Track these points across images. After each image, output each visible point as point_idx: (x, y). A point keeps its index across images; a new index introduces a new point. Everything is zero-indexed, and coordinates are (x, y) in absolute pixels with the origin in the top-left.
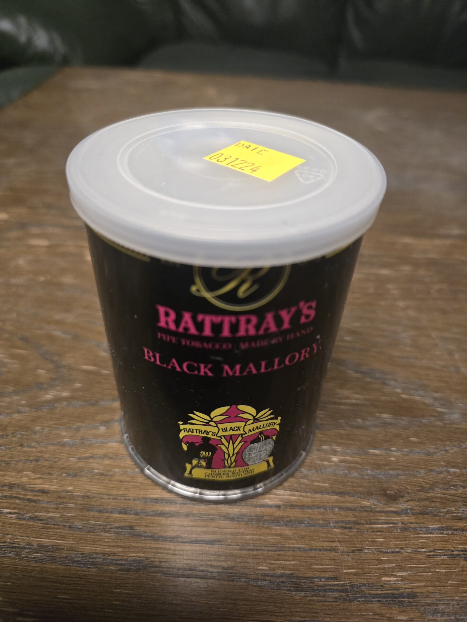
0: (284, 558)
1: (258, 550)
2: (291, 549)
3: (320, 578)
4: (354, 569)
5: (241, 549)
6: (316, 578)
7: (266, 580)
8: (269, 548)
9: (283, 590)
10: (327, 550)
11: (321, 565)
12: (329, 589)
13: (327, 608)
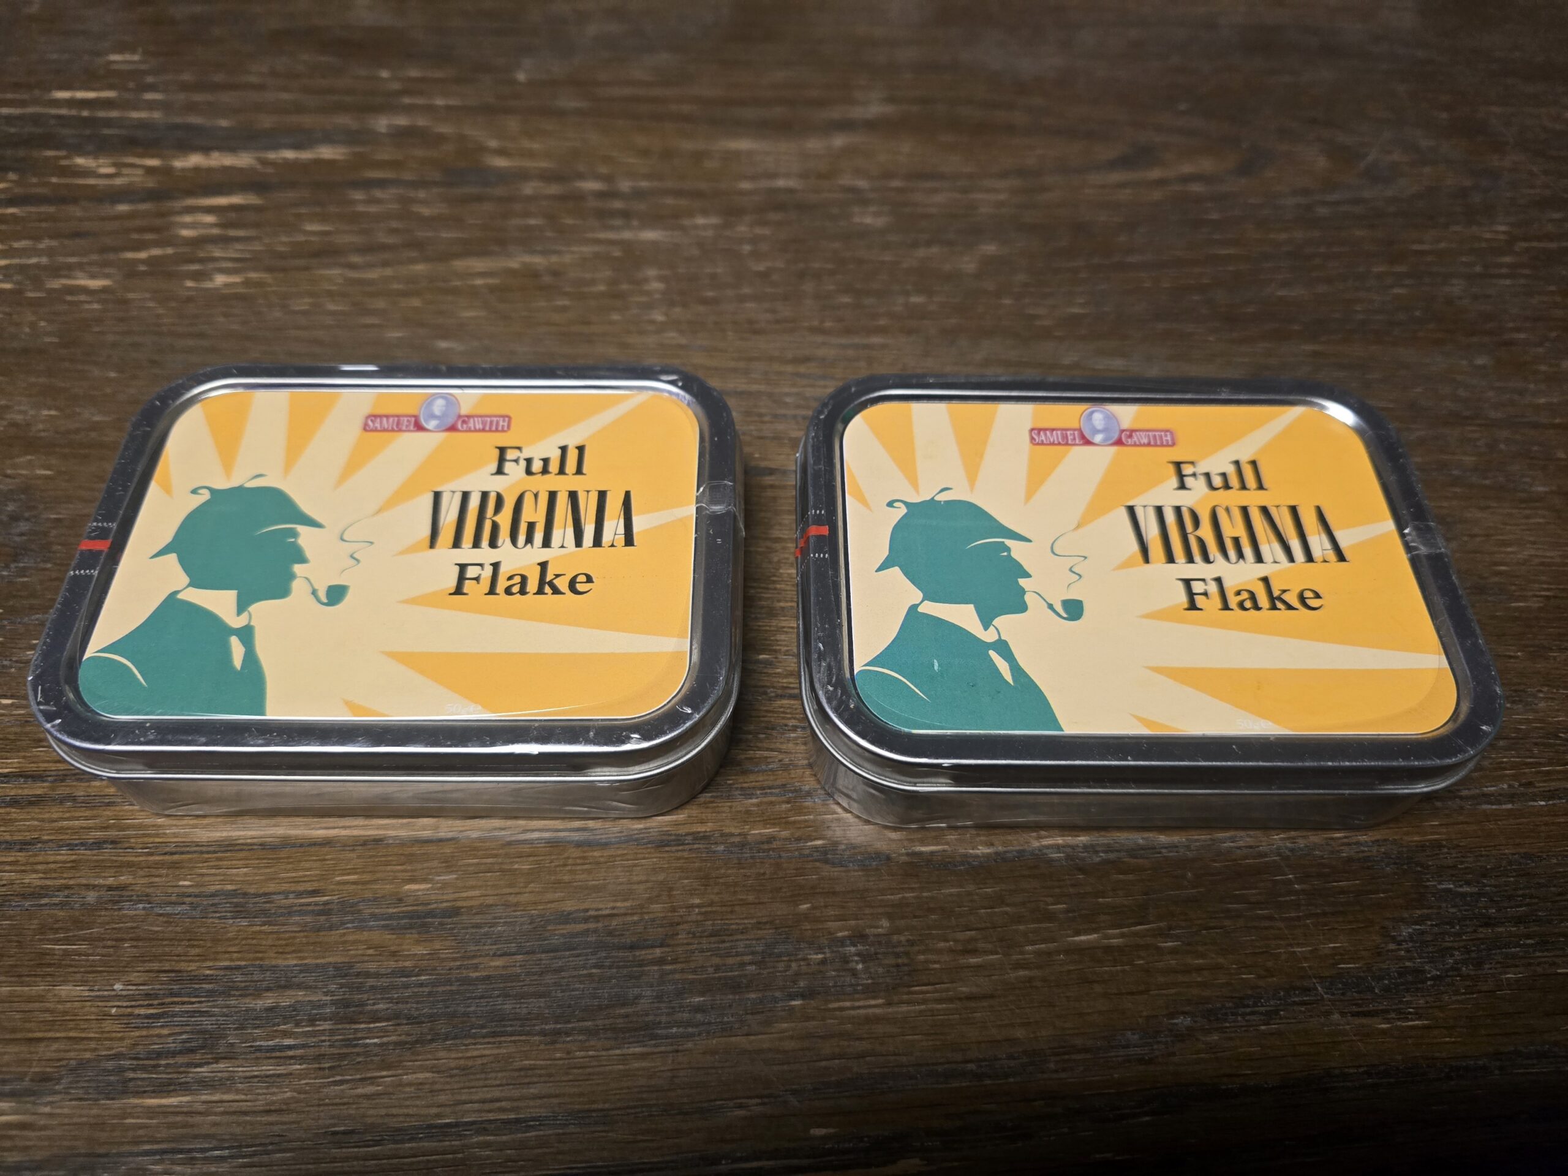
0: (229, 863)
1: (182, 853)
2: (245, 847)
3: (286, 894)
4: (356, 873)
5: (151, 854)
6: (279, 893)
7: (184, 903)
8: (204, 849)
9: (212, 917)
10: (315, 844)
11: (296, 870)
12: (296, 911)
13: (284, 942)
